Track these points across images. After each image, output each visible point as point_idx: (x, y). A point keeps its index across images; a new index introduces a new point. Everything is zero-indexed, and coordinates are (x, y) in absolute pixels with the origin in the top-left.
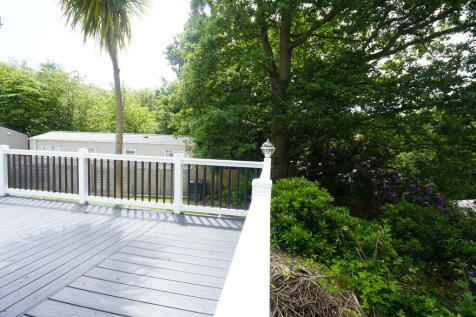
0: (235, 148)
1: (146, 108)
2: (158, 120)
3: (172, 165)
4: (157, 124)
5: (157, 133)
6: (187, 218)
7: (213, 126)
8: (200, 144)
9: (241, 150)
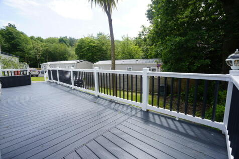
0: (192, 63)
1: (137, 46)
2: (143, 51)
3: (141, 76)
4: (142, 54)
5: (143, 58)
6: (151, 115)
7: (174, 49)
8: (165, 62)
9: (197, 64)
